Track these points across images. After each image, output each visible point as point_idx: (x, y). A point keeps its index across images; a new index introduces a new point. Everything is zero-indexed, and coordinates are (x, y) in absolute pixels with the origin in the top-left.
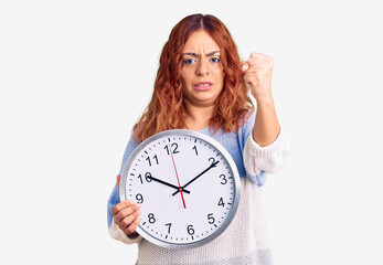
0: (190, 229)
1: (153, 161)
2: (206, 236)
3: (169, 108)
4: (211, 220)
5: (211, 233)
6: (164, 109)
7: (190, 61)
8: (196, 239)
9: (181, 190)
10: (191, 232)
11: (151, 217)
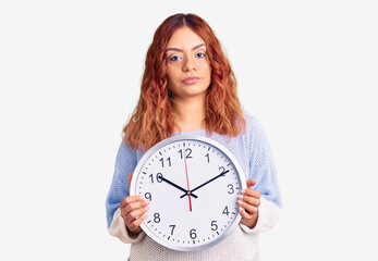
0: (192, 233)
1: (166, 163)
2: (207, 241)
3: (155, 106)
4: (214, 227)
5: (212, 239)
6: (150, 107)
7: (176, 58)
8: (197, 244)
9: (189, 193)
10: (193, 236)
11: (157, 217)
